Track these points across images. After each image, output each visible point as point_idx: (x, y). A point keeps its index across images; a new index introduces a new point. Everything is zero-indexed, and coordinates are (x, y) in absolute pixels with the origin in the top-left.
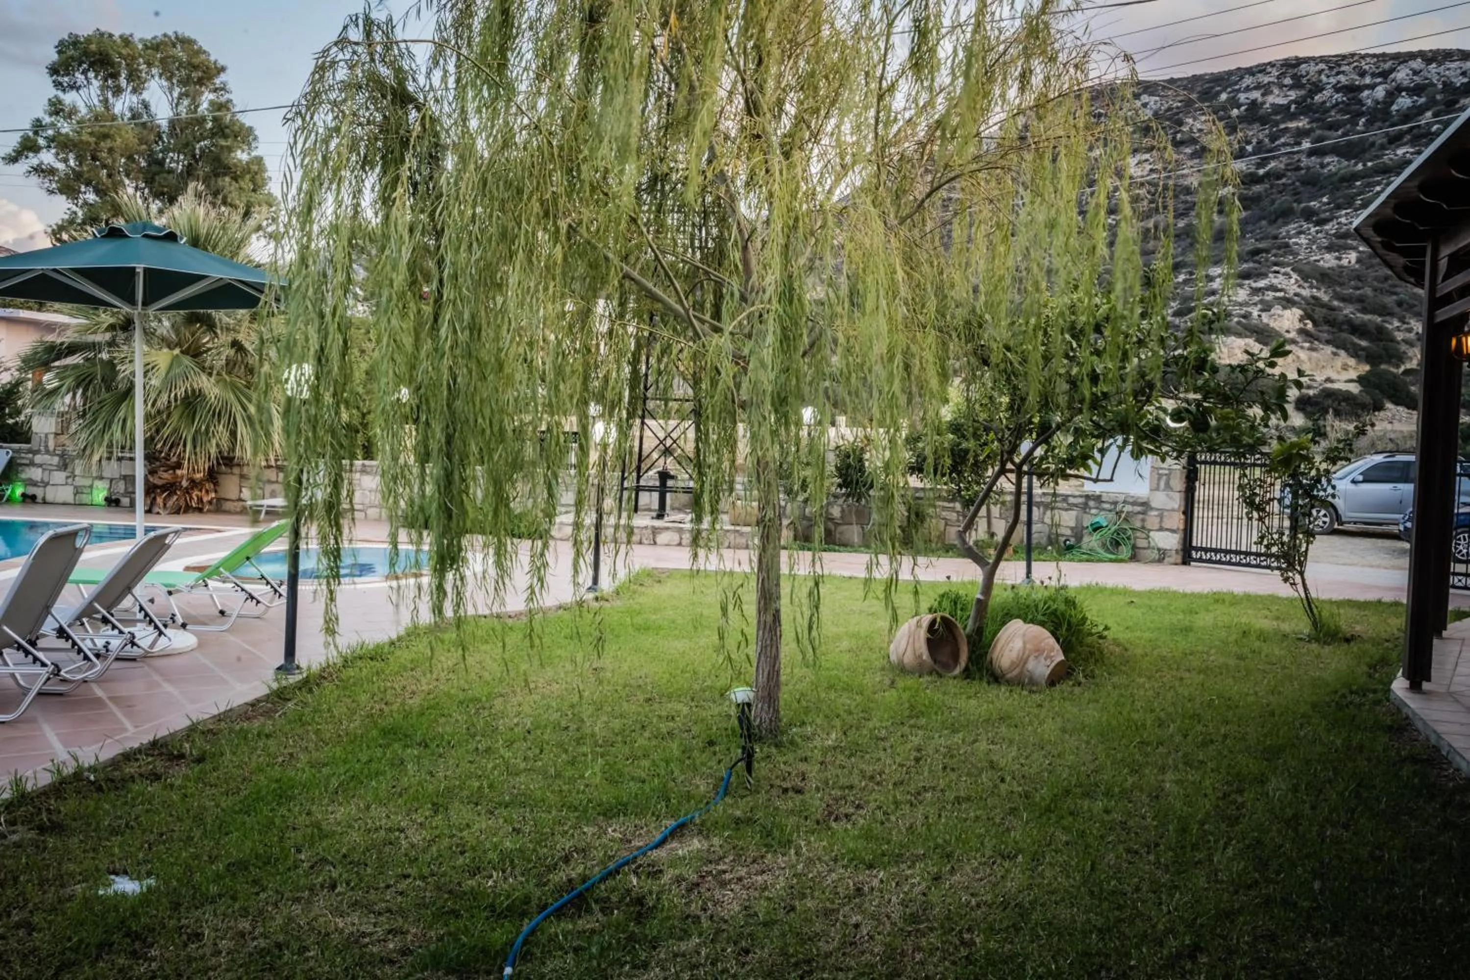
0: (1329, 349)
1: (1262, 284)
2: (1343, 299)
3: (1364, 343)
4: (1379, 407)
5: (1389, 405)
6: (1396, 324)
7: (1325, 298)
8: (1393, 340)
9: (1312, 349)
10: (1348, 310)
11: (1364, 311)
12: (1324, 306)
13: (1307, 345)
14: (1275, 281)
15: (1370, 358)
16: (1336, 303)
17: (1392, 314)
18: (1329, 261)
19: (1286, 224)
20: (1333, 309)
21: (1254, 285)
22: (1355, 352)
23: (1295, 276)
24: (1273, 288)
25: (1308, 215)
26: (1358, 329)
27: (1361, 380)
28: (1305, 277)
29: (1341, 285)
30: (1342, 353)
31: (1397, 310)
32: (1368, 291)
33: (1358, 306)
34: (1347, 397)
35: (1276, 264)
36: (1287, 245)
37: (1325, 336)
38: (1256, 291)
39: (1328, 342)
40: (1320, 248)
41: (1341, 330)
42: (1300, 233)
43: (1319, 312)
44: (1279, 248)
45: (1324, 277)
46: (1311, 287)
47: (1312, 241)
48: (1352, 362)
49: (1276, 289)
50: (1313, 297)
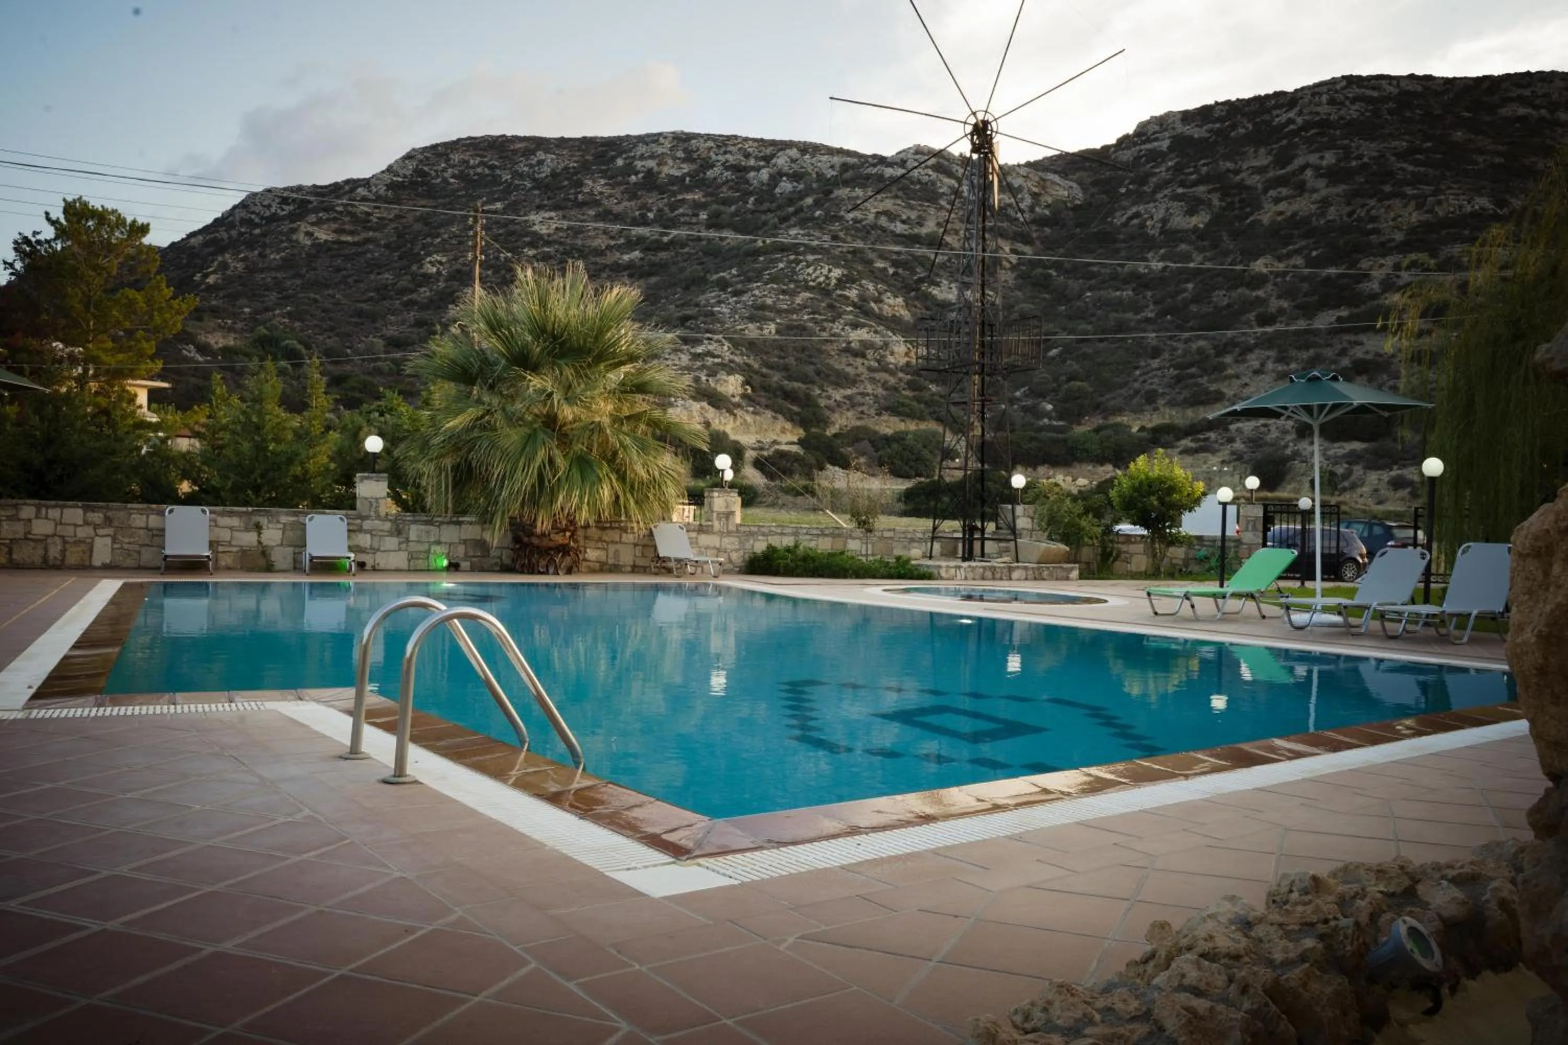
0: (769, 414)
1: (700, 350)
2: (771, 367)
3: (795, 408)
4: (822, 468)
5: (829, 466)
6: (818, 392)
7: (756, 366)
8: (818, 406)
9: (754, 413)
10: (776, 377)
11: (790, 378)
12: (756, 372)
13: (751, 409)
14: (711, 348)
15: (803, 422)
16: (764, 370)
17: (813, 383)
18: (752, 331)
19: (703, 292)
20: (764, 376)
21: (693, 350)
22: (790, 418)
23: (726, 344)
24: (710, 354)
25: (723, 285)
26: (789, 396)
27: (801, 442)
28: (736, 344)
29: (767, 353)
30: (780, 416)
31: (817, 378)
32: (791, 360)
33: (784, 374)
34: (796, 458)
35: (708, 331)
36: (712, 314)
37: (763, 401)
38: (696, 357)
39: (767, 407)
40: (742, 318)
41: (776, 396)
42: (720, 302)
43: (757, 379)
44: (706, 316)
45: (752, 346)
46: (742, 354)
47: (734, 311)
48: (788, 426)
49: (714, 356)
50: (747, 365)
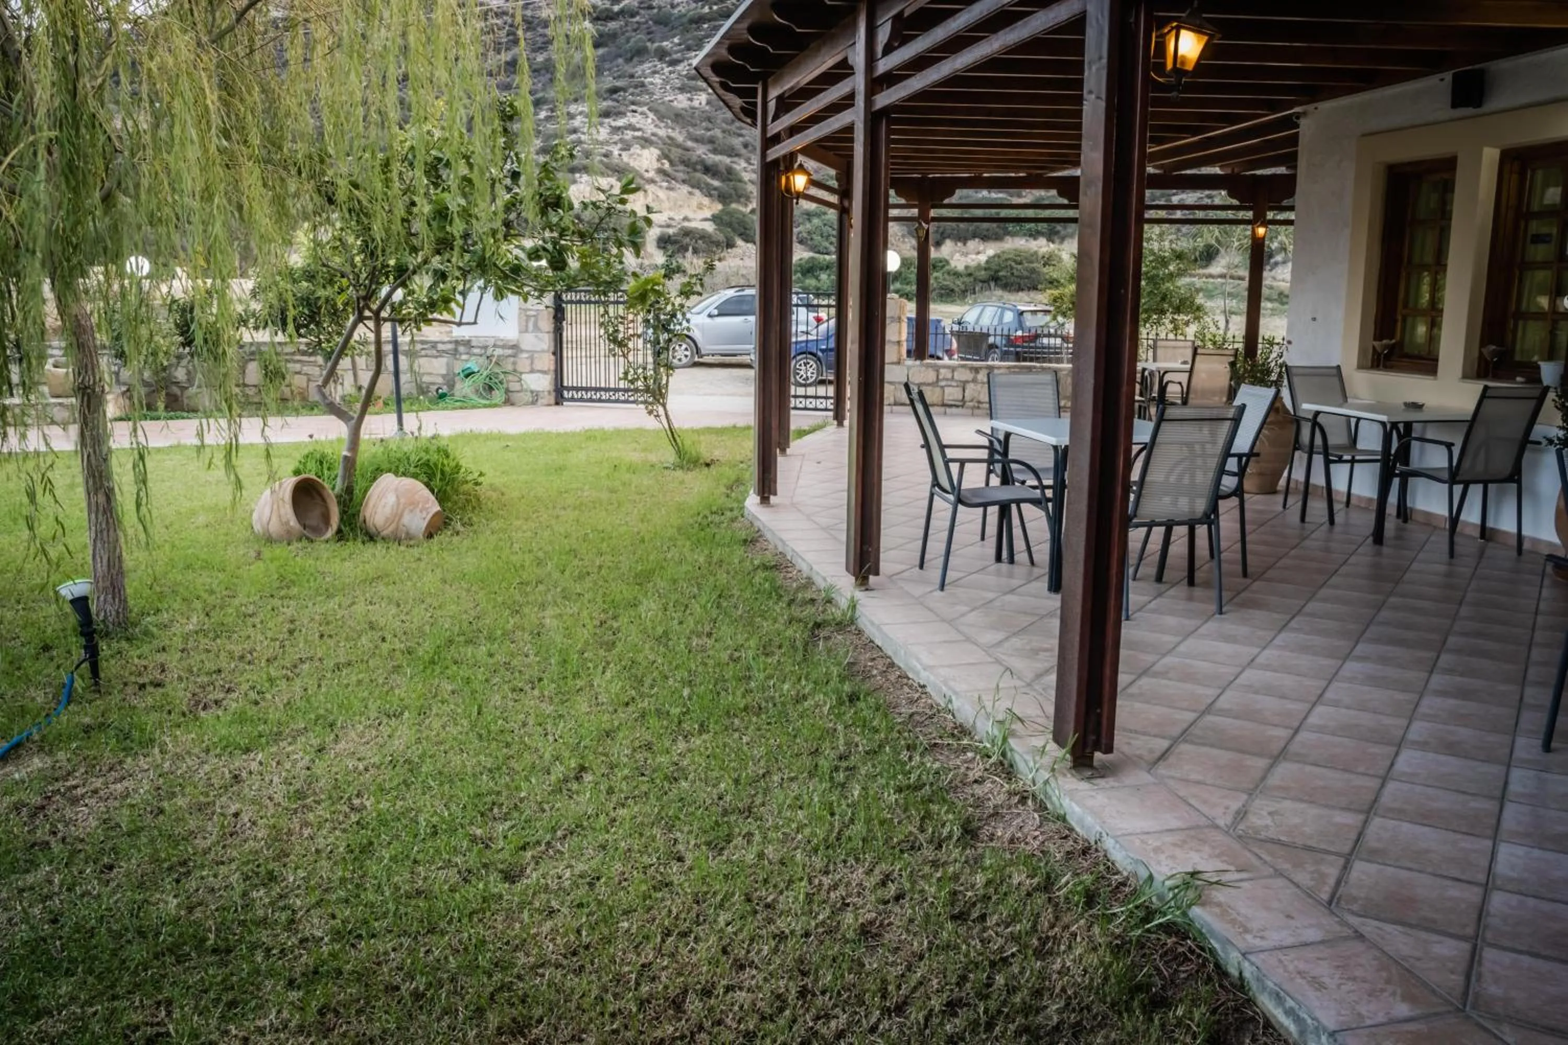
0: (685, 189)
1: (620, 122)
2: (696, 140)
3: (716, 183)
4: (730, 245)
5: (740, 242)
6: (743, 164)
7: (680, 138)
8: (740, 181)
9: (669, 189)
10: (701, 151)
11: (715, 151)
12: (679, 146)
13: (665, 184)
14: (633, 121)
15: (723, 198)
16: (690, 144)
17: (738, 155)
18: (681, 101)
19: (641, 63)
20: (687, 150)
21: (614, 124)
22: (708, 192)
23: (651, 115)
24: (632, 127)
25: (662, 55)
26: (709, 170)
27: (715, 219)
28: (661, 117)
29: (695, 125)
30: (697, 192)
31: (743, 151)
32: (717, 133)
33: (709, 147)
34: (704, 236)
35: (633, 103)
36: (643, 85)
37: (681, 176)
38: (616, 130)
39: (684, 182)
40: (673, 89)
41: (695, 170)
42: (655, 72)
43: (676, 153)
44: (636, 87)
45: (678, 117)
46: (667, 127)
47: (666, 81)
48: (706, 201)
49: (635, 129)
50: (669, 137)
